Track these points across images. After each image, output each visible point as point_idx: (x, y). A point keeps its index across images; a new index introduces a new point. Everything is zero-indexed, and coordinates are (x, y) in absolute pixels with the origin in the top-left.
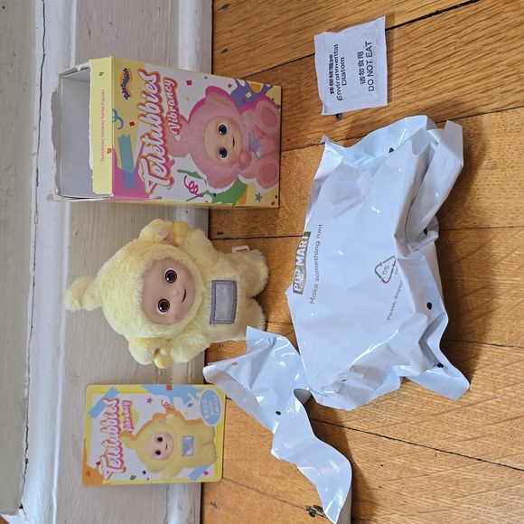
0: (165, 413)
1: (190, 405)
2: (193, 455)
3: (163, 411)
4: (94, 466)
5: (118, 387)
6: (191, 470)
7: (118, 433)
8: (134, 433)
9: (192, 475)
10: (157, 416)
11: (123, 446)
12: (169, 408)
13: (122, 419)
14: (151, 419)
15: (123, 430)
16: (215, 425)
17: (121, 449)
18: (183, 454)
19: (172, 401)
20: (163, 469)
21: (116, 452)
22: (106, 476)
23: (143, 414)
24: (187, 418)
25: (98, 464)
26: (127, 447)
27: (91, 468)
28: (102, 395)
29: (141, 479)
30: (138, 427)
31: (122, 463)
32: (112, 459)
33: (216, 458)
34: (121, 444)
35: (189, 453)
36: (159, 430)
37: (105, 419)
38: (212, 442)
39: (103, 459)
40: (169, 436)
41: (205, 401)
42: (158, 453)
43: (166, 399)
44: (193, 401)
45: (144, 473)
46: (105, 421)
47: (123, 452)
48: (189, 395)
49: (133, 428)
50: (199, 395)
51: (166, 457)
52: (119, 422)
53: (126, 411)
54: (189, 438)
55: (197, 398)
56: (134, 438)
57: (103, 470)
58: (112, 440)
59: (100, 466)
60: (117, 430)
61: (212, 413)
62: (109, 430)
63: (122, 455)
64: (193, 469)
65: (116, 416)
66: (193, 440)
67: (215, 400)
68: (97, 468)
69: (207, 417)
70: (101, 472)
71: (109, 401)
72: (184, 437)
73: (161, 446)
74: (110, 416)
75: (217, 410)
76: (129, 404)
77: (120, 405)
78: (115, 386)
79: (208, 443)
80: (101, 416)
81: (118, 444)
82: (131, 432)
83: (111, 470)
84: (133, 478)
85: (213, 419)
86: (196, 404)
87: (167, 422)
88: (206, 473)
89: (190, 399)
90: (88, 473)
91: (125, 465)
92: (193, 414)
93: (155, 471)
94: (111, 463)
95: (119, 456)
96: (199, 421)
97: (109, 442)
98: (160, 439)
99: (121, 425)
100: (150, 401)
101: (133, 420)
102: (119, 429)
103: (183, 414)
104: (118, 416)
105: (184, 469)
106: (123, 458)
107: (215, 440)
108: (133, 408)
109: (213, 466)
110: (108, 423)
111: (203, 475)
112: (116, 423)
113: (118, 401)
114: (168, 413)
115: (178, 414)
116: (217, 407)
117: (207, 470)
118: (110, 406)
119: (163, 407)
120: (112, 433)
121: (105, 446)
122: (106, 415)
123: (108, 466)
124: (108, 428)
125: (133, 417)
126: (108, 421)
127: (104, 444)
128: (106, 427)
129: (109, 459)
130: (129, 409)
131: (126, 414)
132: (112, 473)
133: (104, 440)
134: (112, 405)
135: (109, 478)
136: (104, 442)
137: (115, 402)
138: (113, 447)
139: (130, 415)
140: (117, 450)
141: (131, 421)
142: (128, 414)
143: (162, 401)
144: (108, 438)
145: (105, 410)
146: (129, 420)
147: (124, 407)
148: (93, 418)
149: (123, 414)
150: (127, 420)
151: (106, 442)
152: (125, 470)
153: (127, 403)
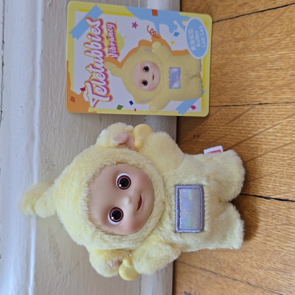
0: (151, 41)
1: (176, 34)
2: (179, 87)
3: (149, 38)
4: (79, 92)
5: (102, 6)
8: (120, 59)
9: (179, 109)
10: (143, 43)
11: (108, 72)
12: (155, 36)
13: (106, 43)
14: (137, 45)
15: (107, 55)
16: (202, 58)
17: (107, 76)
18: (171, 86)
19: (158, 27)
20: (150, 100)
21: (102, 79)
22: (92, 104)
23: (129, 39)
24: (173, 49)
25: (83, 89)
26: (112, 74)
27: (75, 94)
28: (84, 14)
29: (128, 109)
30: (123, 53)
31: (108, 90)
32: (98, 86)
33: (203, 92)
34: (106, 70)
35: (176, 85)
36: (145, 58)
37: (89, 41)
38: (198, 75)
39: (88, 85)
40: (155, 65)
41: (191, 31)
42: (145, 83)
43: (152, 26)
44: (179, 30)
45: (131, 103)
46: (89, 44)
47: (109, 79)
48: (175, 22)
49: (118, 54)
50: (186, 24)
51: (153, 89)
52: (103, 46)
53: (111, 35)
54: (175, 70)
55: (183, 27)
56: (120, 65)
57: (88, 96)
58: (97, 65)
59: (85, 92)
60: (101, 55)
61: (199, 45)
62: (93, 54)
63: (107, 83)
64: (180, 103)
65: (100, 39)
66: (179, 72)
67: (202, 30)
68: (82, 94)
69: (193, 48)
70: (86, 99)
71: (92, 21)
72: (171, 68)
73: (147, 76)
74: (93, 38)
75: (204, 42)
76: (114, 27)
77: (104, 27)
79: (195, 76)
80: (85, 38)
81: (103, 70)
82: (116, 58)
83: (97, 98)
84: (120, 107)
85: (200, 51)
86: (183, 34)
87: (153, 51)
88: (193, 108)
89: (176, 27)
90: (73, 99)
91: (111, 93)
92: (179, 44)
93: (142, 102)
94: (96, 90)
95: (105, 83)
96: (186, 52)
97: (93, 67)
98: (146, 69)
99: (106, 50)
100: (135, 25)
101: (118, 45)
102: (104, 54)
103: (169, 43)
104: (102, 38)
105: (172, 101)
106: (109, 86)
107: (201, 73)
108: (118, 31)
109: (200, 100)
110: (92, 46)
111: (191, 108)
112: (100, 47)
113: (101, 21)
114: (153, 41)
115: (164, 43)
116: (203, 39)
117: (195, 104)
118: (93, 27)
119: (149, 34)
120: (97, 58)
121: (89, 71)
122: (89, 37)
123: (93, 93)
124: (92, 51)
125: (118, 41)
126: (92, 43)
127: (88, 69)
128: (89, 50)
129: (94, 86)
130: (113, 32)
131: (110, 37)
132: (98, 101)
133: (88, 64)
134: (95, 26)
135: (94, 106)
136: (88, 67)
137: (98, 23)
138: (98, 73)
139: (115, 39)
140: (102, 76)
141: (116, 46)
142: (113, 38)
143: (148, 26)
144: (93, 62)
145: (88, 31)
146: (114, 45)
147: (109, 29)
148: (76, 39)
149: (107, 37)
150: (112, 44)
151: (91, 67)
152: (111, 98)
153: (111, 25)
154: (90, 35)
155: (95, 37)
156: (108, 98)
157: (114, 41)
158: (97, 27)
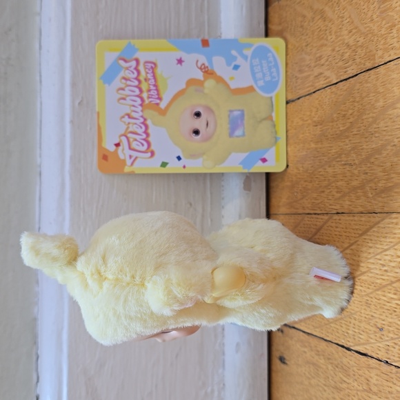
0: (202, 78)
1: (236, 67)
2: (244, 135)
3: (199, 75)
4: (113, 148)
5: (136, 43)
6: (243, 156)
7: (141, 105)
8: (163, 105)
9: (244, 163)
10: (191, 82)
11: (149, 122)
12: (208, 72)
13: (144, 86)
14: (184, 86)
15: (147, 101)
16: (273, 95)
17: (147, 127)
18: (231, 134)
19: (210, 61)
20: (204, 154)
21: (141, 131)
22: (129, 162)
23: (172, 80)
24: (233, 85)
25: (117, 145)
26: (154, 124)
27: (108, 151)
28: (116, 54)
29: (174, 167)
30: (166, 98)
31: (149, 144)
32: (136, 140)
33: (276, 139)
34: (145, 120)
35: (238, 132)
37: (123, 86)
38: (270, 118)
39: (124, 139)
40: (209, 109)
41: (256, 61)
42: (196, 132)
43: (203, 60)
44: (240, 61)
45: (179, 158)
46: (123, 89)
47: (150, 131)
48: (234, 53)
49: (160, 99)
50: (249, 52)
51: (208, 139)
52: (141, 91)
53: (150, 76)
54: (236, 113)
55: (245, 57)
56: (163, 112)
57: (124, 153)
58: (134, 115)
59: (120, 148)
60: (139, 102)
61: (268, 78)
62: (128, 101)
63: (148, 135)
64: (245, 155)
65: (136, 83)
66: (242, 115)
67: (271, 59)
68: (116, 151)
69: (261, 83)
70: (122, 157)
71: (125, 61)
72: (231, 111)
73: (199, 124)
74: (129, 83)
75: (275, 74)
76: (153, 66)
77: (141, 68)
78: (133, 42)
79: (265, 119)
80: (118, 83)
81: (142, 120)
82: (158, 104)
83: (134, 154)
84: (164, 165)
85: (270, 86)
86: (245, 66)
87: (206, 91)
88: (264, 160)
89: (235, 58)
90: (105, 157)
91: (153, 147)
92: (241, 79)
93: (193, 156)
94: (134, 145)
95: (144, 136)
96: (250, 89)
97: (129, 116)
98: (198, 114)
99: (145, 95)
100: (180, 61)
101: (160, 87)
102: (142, 100)
103: (227, 79)
104: (140, 82)
105: (233, 154)
106: (150, 139)
107: (274, 115)
108: (158, 71)
109: (273, 150)
110: (127, 92)
111: (260, 162)
112: (137, 92)
113: (137, 61)
114: (206, 79)
115: (220, 80)
116: (274, 70)
117: (266, 156)
118: (127, 69)
119: (199, 71)
120: (134, 106)
121: (125, 122)
122: (123, 81)
123: (130, 148)
124: (128, 98)
125: (160, 83)
126: (127, 89)
127: (123, 119)
128: (124, 96)
129: (131, 140)
130: (153, 72)
131: (149, 79)
132: (136, 158)
133: (123, 114)
134: (130, 67)
135: (132, 164)
136: (123, 117)
137: (134, 64)
138: (136, 124)
139: (156, 81)
140: (141, 127)
141: (157, 90)
142: (153, 81)
143: (197, 61)
144: (129, 111)
145: (122, 74)
146: (154, 88)
147: (147, 70)
148: (107, 85)
149: (146, 80)
150: (152, 87)
151: (126, 117)
152: (153, 154)
153: (150, 65)
154: (124, 78)
155: (130, 80)
156: (149, 154)
157: (154, 83)
158: (132, 69)
